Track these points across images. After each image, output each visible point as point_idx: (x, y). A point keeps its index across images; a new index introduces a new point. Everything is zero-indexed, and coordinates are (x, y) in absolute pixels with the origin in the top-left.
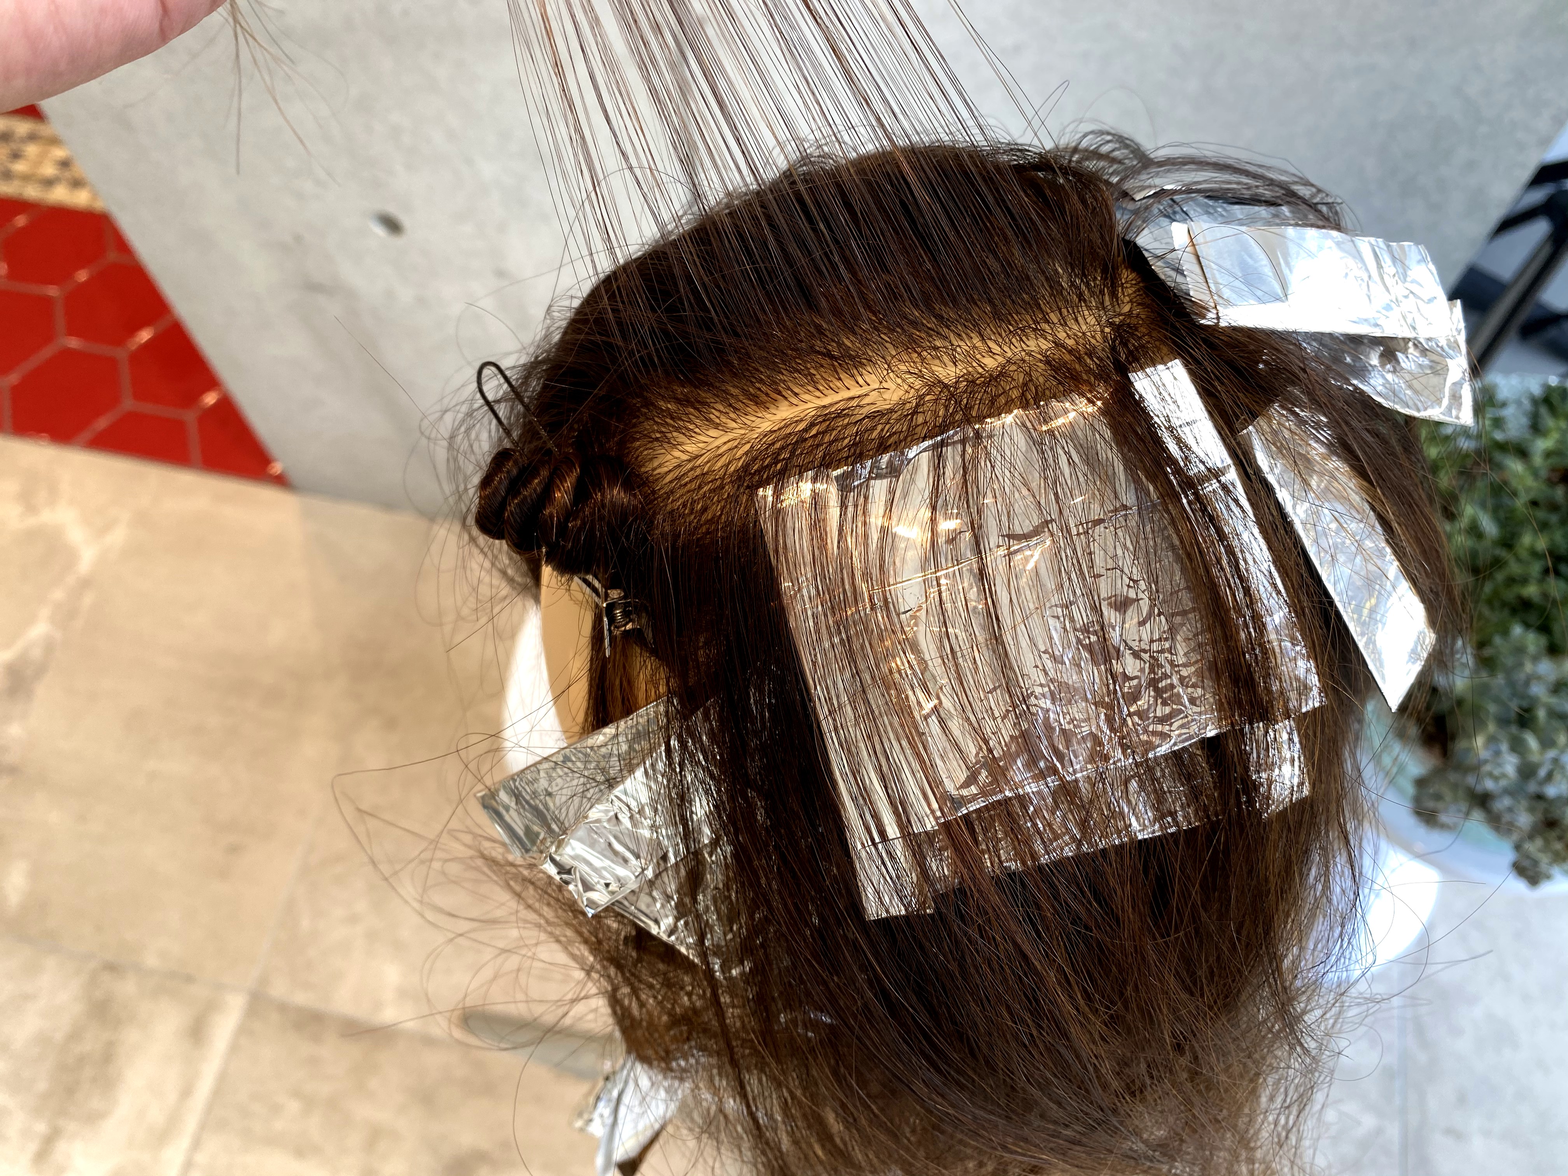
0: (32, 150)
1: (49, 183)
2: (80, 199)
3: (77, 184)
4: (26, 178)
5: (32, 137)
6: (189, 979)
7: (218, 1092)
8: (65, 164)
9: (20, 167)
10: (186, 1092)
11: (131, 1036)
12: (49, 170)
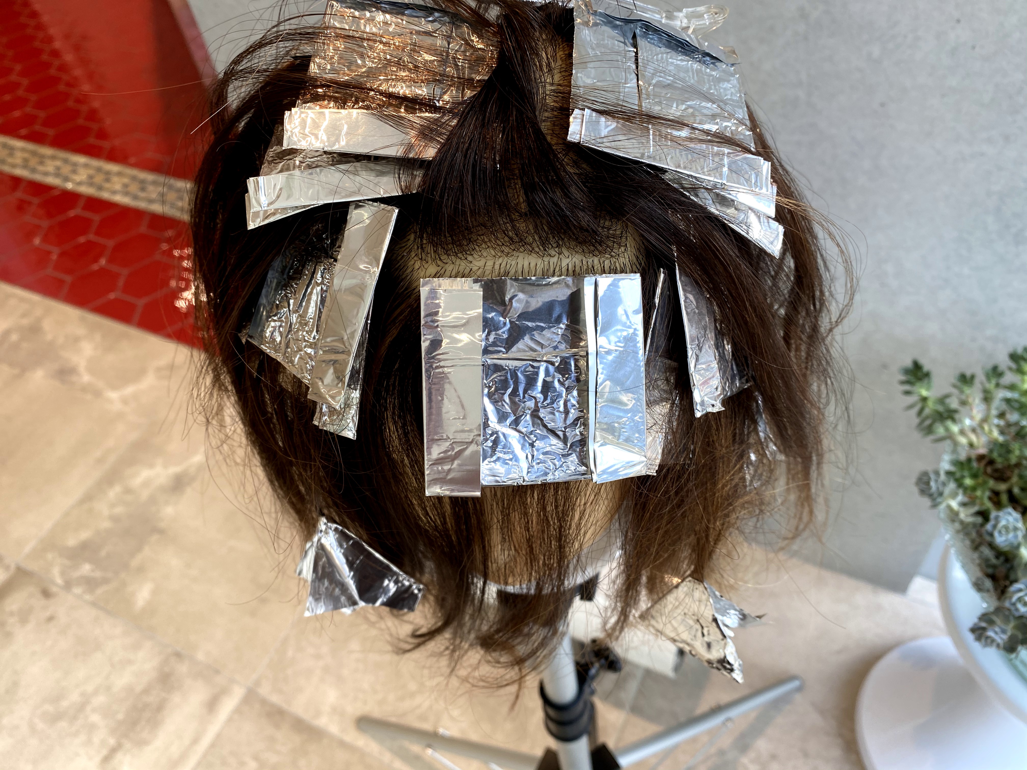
6: (217, 672)
7: (213, 745)
10: (195, 741)
11: (176, 698)
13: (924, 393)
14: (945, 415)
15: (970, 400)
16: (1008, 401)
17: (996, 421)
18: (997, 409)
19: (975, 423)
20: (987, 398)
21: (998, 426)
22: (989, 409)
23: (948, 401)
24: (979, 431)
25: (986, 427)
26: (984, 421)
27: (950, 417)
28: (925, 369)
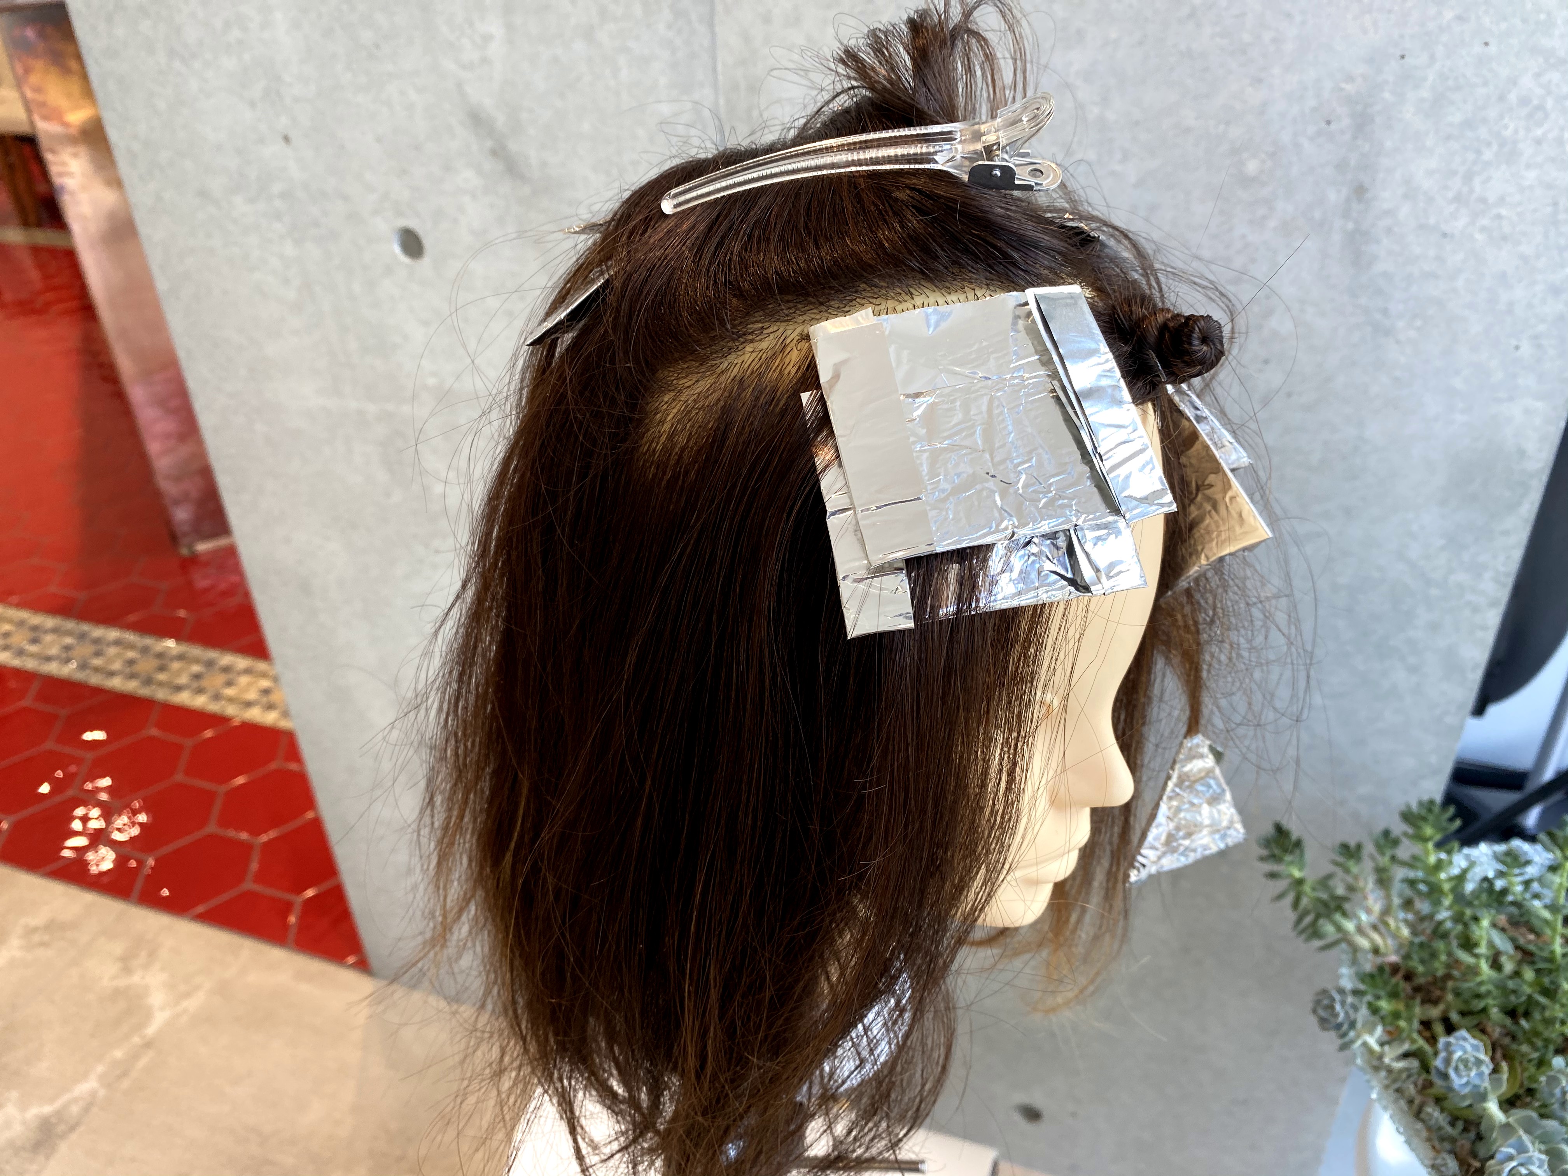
0: (244, 680)
1: (249, 704)
2: (270, 718)
3: (270, 707)
4: (231, 700)
5: (248, 671)
8: (266, 692)
9: (230, 692)
12: (252, 695)
13: (1297, 874)
14: (1332, 905)
15: (1361, 884)
16: (1412, 883)
17: (1402, 915)
18: (1400, 895)
19: (1374, 918)
20: (1383, 881)
21: (1405, 921)
22: (1388, 897)
23: (1331, 883)
24: (1382, 928)
25: (1392, 923)
26: (1386, 911)
27: (1340, 909)
28: (1294, 837)
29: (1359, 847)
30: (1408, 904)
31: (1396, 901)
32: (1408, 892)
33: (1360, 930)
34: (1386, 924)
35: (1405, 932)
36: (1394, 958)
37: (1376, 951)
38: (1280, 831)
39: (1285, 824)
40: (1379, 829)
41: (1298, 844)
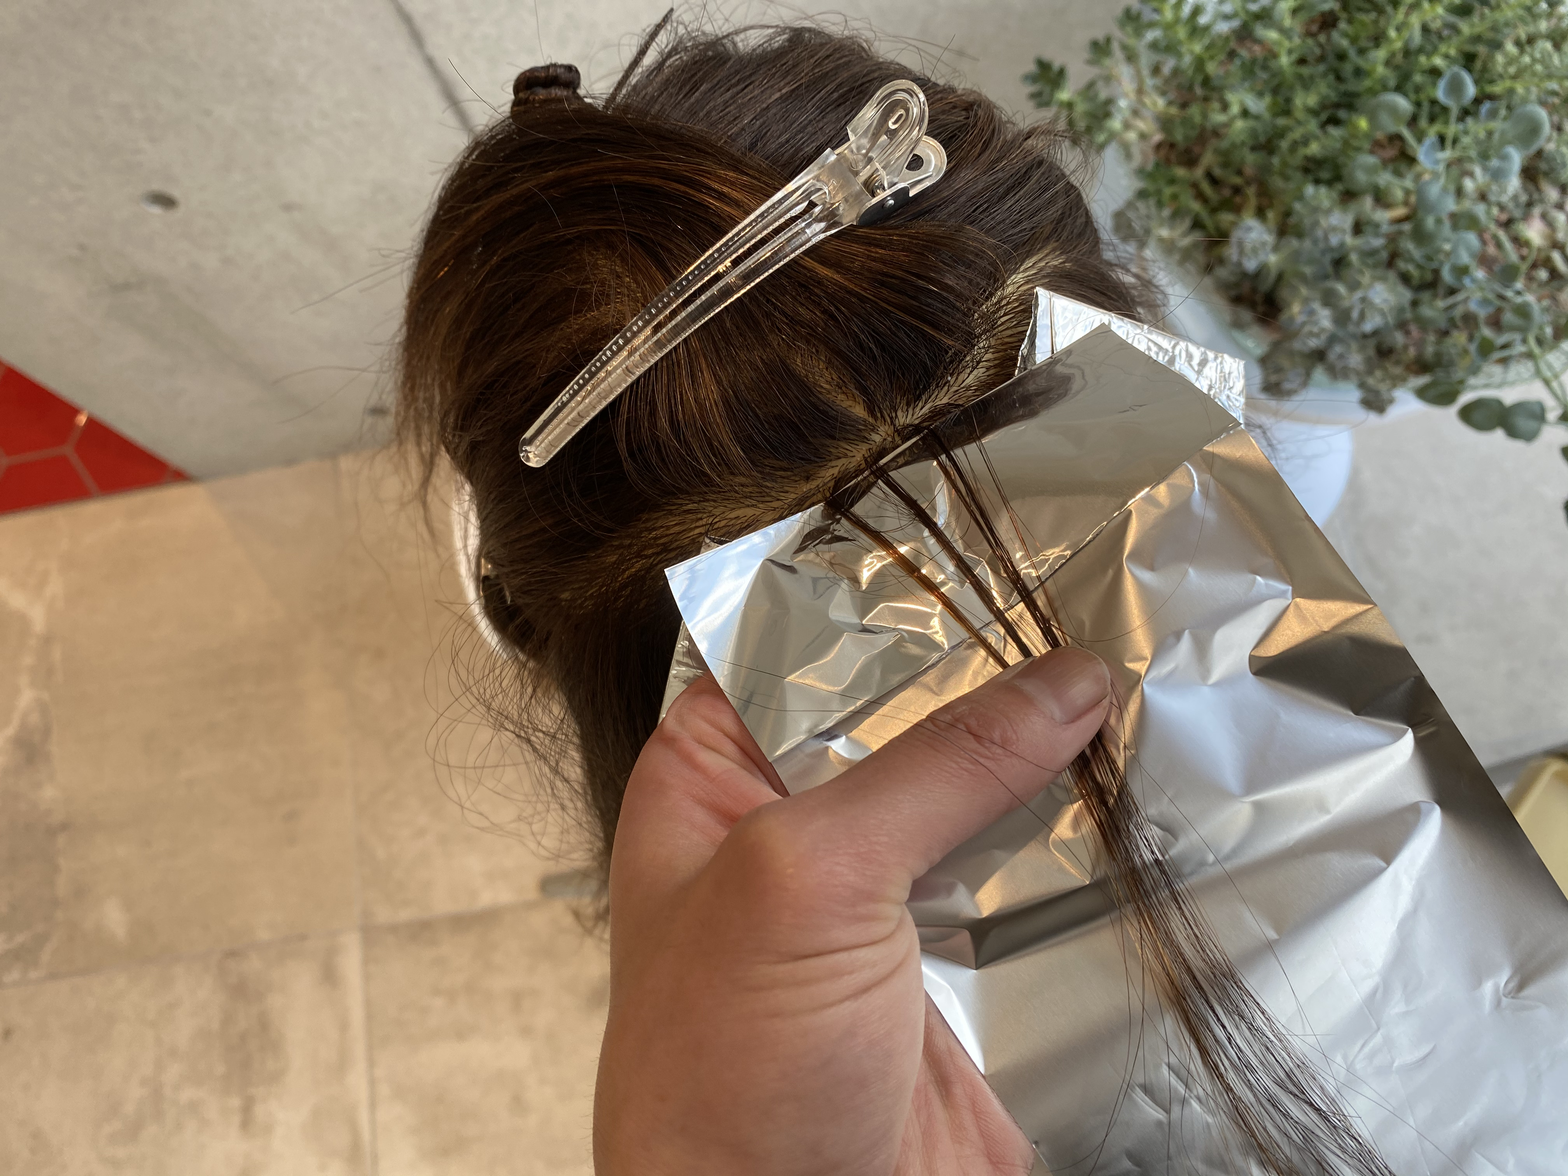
6: (303, 937)
7: (370, 1017)
10: (344, 1026)
11: (276, 1001)
13: (1065, 96)
14: (1100, 112)
15: (1115, 72)
17: (1153, 84)
18: (1148, 65)
19: (1132, 102)
20: (1131, 57)
21: (1157, 89)
22: (1138, 71)
23: (1095, 91)
24: (1140, 110)
25: (1147, 101)
26: (1140, 91)
27: (1107, 115)
28: (1056, 65)
29: (1108, 40)
30: (1156, 70)
31: (1146, 72)
32: (1155, 57)
33: (1127, 126)
34: (1144, 105)
35: (1161, 102)
36: (1158, 137)
37: (1143, 136)
38: (1043, 66)
39: (1048, 55)
40: (1119, 11)
41: (1062, 72)
